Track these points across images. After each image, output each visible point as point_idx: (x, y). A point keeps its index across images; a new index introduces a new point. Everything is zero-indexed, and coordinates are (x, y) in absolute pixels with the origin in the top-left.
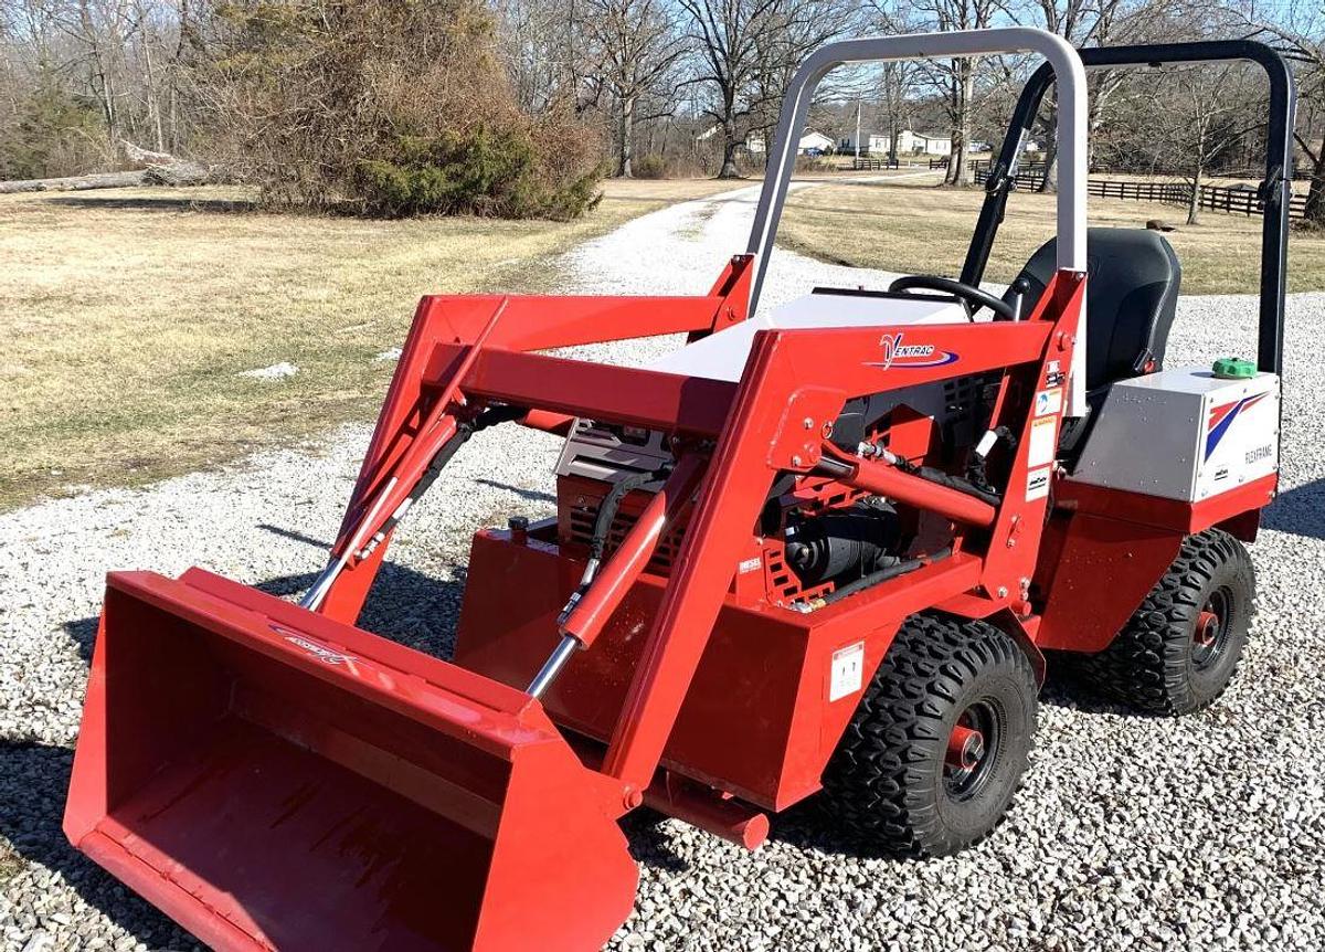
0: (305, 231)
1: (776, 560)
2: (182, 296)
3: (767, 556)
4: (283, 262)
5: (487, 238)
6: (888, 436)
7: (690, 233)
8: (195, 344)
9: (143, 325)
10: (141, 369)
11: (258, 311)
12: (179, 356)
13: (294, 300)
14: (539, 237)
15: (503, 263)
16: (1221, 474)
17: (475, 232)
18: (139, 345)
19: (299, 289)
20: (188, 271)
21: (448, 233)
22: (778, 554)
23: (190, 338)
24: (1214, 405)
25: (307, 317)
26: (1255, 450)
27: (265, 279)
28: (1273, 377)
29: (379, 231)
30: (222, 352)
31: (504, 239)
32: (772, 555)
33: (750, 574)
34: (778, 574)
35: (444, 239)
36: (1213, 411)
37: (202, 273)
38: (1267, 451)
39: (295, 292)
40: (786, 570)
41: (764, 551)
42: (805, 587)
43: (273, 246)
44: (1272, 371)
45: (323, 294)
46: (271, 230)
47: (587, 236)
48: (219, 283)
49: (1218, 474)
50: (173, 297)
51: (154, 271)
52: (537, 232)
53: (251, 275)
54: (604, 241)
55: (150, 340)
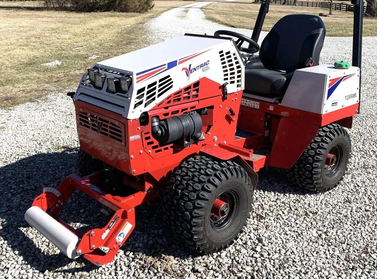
0: (59, 16)
1: (147, 136)
2: (20, 37)
3: (143, 133)
4: (53, 26)
5: (119, 18)
6: (198, 89)
7: (183, 17)
8: (24, 54)
9: (7, 47)
10: (7, 63)
11: (46, 42)
12: (20, 58)
13: (58, 39)
14: (136, 18)
15: (125, 26)
16: (334, 104)
17: (114, 16)
18: (6, 54)
19: (59, 35)
20: (22, 29)
21: (106, 16)
22: (148, 133)
23: (24, 52)
24: (331, 78)
25: (63, 44)
26: (349, 94)
27: (47, 31)
28: (357, 68)
29: (83, 16)
30: (35, 57)
31: (124, 18)
32: (145, 134)
33: (135, 141)
34: (149, 141)
35: (105, 19)
36: (330, 80)
37: (26, 29)
38: (354, 95)
39: (58, 36)
40: (152, 139)
41: (141, 132)
42: (161, 146)
43: (49, 20)
44: (357, 66)
45: (67, 36)
46: (48, 15)
47: (151, 17)
48: (32, 32)
49: (333, 104)
50: (17, 38)
51: (10, 29)
52: (134, 16)
53: (43, 30)
54: (157, 19)
55: (9, 52)
